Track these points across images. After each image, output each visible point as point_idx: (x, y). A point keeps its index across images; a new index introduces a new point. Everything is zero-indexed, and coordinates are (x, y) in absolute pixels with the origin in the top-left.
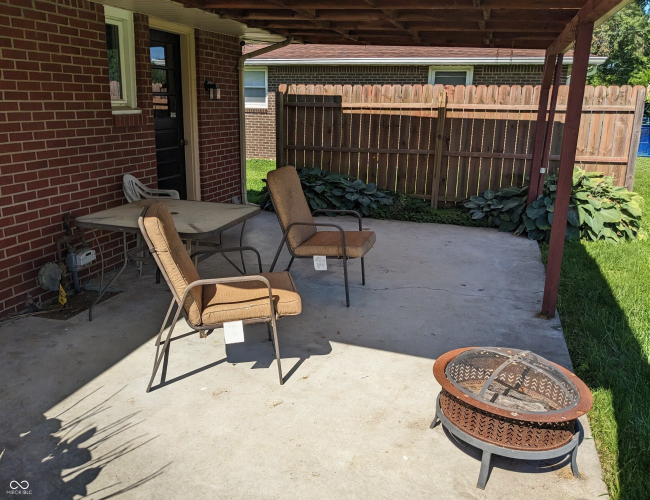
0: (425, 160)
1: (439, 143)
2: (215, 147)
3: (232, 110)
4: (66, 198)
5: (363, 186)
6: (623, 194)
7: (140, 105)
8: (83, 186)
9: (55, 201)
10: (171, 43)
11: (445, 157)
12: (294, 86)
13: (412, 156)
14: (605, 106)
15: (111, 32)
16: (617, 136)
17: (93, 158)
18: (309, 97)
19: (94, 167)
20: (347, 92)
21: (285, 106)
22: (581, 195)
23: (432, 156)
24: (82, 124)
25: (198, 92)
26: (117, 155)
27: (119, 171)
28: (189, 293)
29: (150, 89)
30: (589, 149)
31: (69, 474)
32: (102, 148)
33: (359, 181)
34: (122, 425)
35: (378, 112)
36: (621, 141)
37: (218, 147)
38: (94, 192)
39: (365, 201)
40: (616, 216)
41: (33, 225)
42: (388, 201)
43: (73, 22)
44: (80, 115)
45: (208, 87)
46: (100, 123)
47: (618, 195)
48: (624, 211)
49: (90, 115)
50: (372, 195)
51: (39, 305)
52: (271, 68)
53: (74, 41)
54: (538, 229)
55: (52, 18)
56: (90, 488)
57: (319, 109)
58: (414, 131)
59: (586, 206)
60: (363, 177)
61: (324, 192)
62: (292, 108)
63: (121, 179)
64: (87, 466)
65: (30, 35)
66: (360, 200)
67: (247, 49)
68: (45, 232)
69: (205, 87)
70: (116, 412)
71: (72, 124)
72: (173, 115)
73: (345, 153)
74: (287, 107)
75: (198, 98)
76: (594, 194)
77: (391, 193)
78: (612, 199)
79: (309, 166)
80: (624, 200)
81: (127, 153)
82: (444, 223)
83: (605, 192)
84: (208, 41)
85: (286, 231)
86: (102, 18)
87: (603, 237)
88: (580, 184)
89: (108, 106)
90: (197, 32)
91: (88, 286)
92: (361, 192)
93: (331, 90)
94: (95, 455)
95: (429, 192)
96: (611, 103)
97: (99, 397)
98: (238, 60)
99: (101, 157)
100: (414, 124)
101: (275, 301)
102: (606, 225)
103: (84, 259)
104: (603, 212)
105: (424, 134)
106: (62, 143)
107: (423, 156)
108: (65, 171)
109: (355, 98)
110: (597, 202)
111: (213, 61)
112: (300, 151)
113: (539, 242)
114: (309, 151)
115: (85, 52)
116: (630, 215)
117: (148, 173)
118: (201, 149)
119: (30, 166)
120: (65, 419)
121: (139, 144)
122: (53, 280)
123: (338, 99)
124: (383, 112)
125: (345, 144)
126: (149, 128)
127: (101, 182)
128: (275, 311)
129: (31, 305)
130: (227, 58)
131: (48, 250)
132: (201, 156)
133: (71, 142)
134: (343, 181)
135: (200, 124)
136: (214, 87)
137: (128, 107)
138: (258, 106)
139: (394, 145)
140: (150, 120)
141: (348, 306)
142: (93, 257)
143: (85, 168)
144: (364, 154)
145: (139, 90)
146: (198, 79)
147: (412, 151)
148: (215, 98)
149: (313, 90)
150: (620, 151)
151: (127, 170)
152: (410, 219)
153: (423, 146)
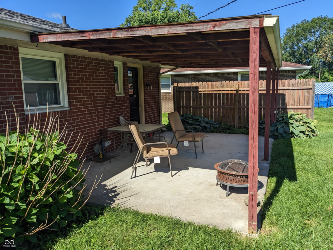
0: (232, 110)
1: (237, 104)
2: (150, 107)
3: (156, 94)
4: (101, 124)
5: (208, 121)
6: (309, 121)
7: (125, 93)
8: (107, 120)
9: (98, 125)
10: (135, 71)
11: (239, 109)
12: (180, 83)
13: (227, 109)
14: (300, 87)
15: (115, 69)
16: (306, 99)
17: (110, 111)
18: (186, 88)
19: (110, 114)
20: (200, 85)
21: (177, 91)
22: (290, 121)
23: (234, 109)
24: (107, 100)
25: (144, 88)
26: (117, 110)
27: (117, 115)
28: (143, 148)
29: (128, 88)
30: (296, 104)
31: (111, 195)
32: (112, 108)
33: (206, 119)
34: (124, 186)
35: (213, 92)
36: (308, 100)
37: (151, 107)
38: (110, 123)
39: (208, 126)
40: (304, 129)
41: (92, 133)
42: (217, 126)
43: (105, 68)
44: (106, 97)
45: (147, 86)
46: (112, 99)
47: (306, 121)
48: (308, 127)
49: (109, 97)
50: (211, 124)
51: (93, 159)
52: (172, 76)
53: (105, 73)
54: (274, 135)
55: (99, 67)
56: (117, 197)
57: (190, 92)
58: (227, 99)
59: (292, 126)
60: (208, 118)
61: (192, 123)
62: (180, 92)
63: (119, 118)
64: (116, 193)
65: (93, 72)
66: (206, 126)
67: (161, 72)
68: (95, 135)
69: (146, 86)
70: (122, 183)
71: (104, 100)
72: (135, 96)
73: (200, 108)
74: (177, 92)
75: (144, 90)
76: (296, 121)
77: (219, 123)
78: (303, 123)
79: (186, 114)
80: (308, 123)
81: (120, 110)
82: (239, 134)
83: (300, 120)
84: (147, 70)
85: (174, 134)
86: (113, 65)
87: (299, 137)
88: (290, 117)
89: (115, 94)
90: (143, 66)
91: (107, 155)
92: (207, 123)
93: (194, 85)
94: (118, 191)
95: (234, 123)
96: (302, 86)
97: (117, 180)
98: (158, 75)
99: (112, 111)
100: (227, 96)
101: (169, 151)
102: (300, 132)
103: (107, 144)
104: (299, 127)
105: (231, 100)
106: (101, 106)
107: (231, 109)
108: (101, 115)
109: (204, 87)
110: (297, 124)
111: (149, 77)
112: (183, 108)
113: (275, 140)
114: (186, 108)
115: (108, 77)
116: (311, 129)
117: (127, 116)
118: (145, 108)
119: (91, 114)
120: (108, 185)
121: (124, 106)
122: (98, 150)
123: (197, 88)
124: (214, 92)
125: (200, 105)
126: (128, 101)
127: (112, 119)
128: (169, 153)
129: (90, 159)
130: (154, 75)
131: (96, 141)
132: (145, 110)
133: (103, 106)
134: (199, 119)
135: (145, 99)
136: (150, 86)
137: (121, 94)
138: (167, 91)
139: (219, 105)
140: (128, 98)
141: (196, 158)
142: (110, 144)
143: (107, 114)
144: (208, 108)
145: (124, 88)
146: (144, 83)
147: (227, 107)
148: (150, 90)
149: (187, 85)
150: (308, 104)
151: (120, 115)
152: (226, 133)
153: (231, 105)
